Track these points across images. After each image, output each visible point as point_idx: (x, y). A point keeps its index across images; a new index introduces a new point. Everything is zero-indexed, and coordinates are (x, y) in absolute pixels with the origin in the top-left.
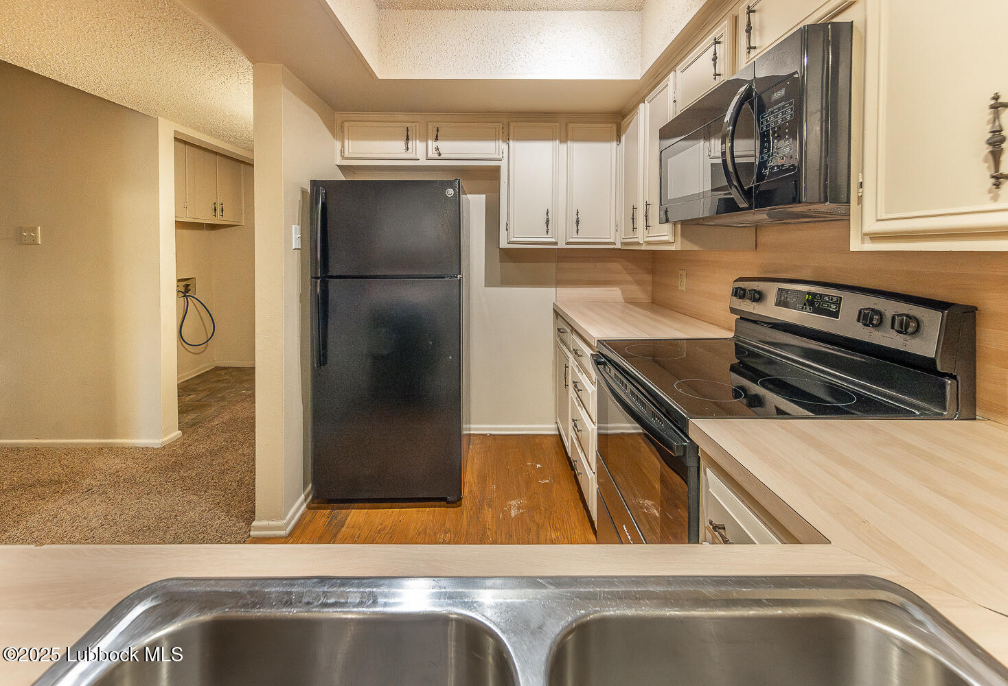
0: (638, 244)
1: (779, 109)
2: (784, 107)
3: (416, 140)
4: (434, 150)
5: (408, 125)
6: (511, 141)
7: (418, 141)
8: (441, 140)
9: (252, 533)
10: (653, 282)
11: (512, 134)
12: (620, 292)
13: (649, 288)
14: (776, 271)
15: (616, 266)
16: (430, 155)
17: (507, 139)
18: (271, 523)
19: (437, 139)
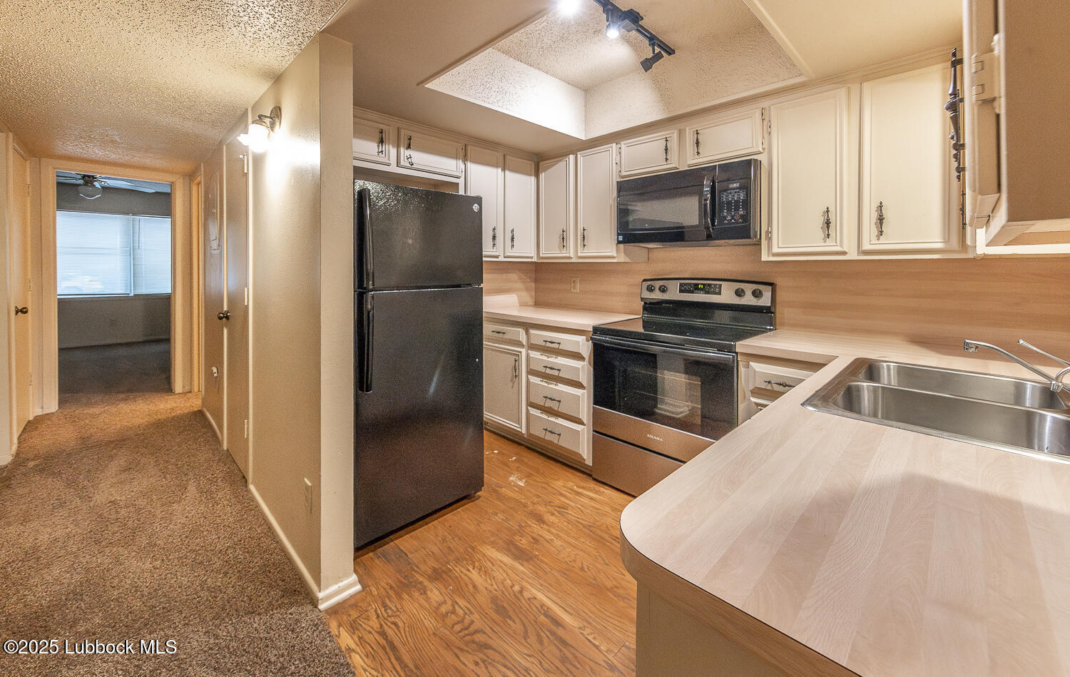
0: (570, 258)
1: (736, 192)
2: (738, 192)
3: (389, 144)
4: (406, 160)
5: (382, 126)
6: (469, 162)
7: (391, 146)
8: (414, 150)
9: (322, 607)
10: (535, 288)
11: (469, 155)
12: (516, 298)
13: (533, 294)
14: (662, 275)
15: (514, 276)
16: (402, 163)
17: (465, 159)
18: (340, 584)
19: (409, 147)
